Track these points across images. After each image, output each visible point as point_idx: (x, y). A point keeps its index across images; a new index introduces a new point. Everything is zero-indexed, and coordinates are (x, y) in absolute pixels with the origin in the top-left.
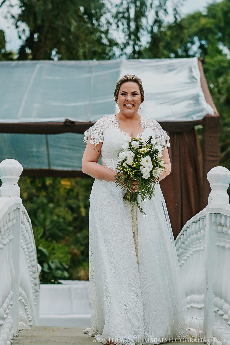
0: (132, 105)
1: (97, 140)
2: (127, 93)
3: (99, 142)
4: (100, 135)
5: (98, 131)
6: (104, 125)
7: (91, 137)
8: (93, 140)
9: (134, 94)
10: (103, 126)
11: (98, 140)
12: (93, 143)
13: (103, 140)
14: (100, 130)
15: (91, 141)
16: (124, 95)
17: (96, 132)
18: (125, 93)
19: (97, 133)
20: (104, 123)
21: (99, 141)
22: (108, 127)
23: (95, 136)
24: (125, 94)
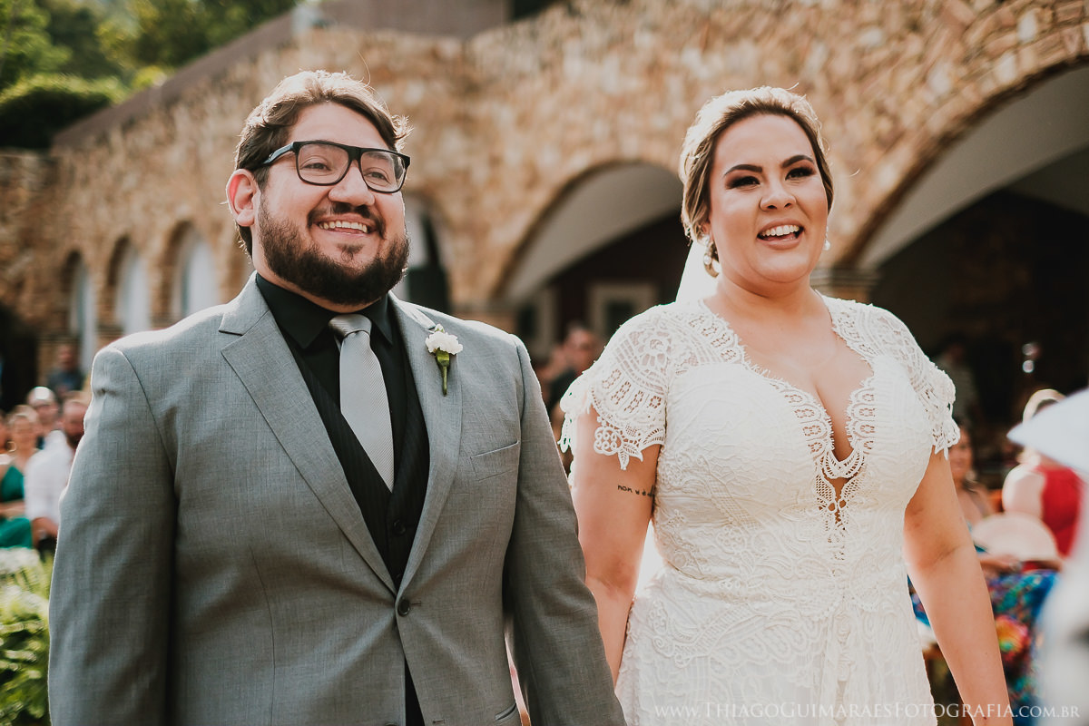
0: (796, 229)
1: (630, 438)
2: (759, 169)
3: (642, 447)
4: (644, 407)
5: (635, 389)
6: (662, 349)
7: (599, 419)
8: (610, 432)
9: (795, 170)
10: (661, 356)
11: (637, 438)
12: (609, 450)
13: (660, 434)
14: (644, 378)
15: (599, 440)
16: (748, 187)
17: (620, 394)
18: (747, 173)
19: (629, 397)
20: (664, 340)
21: (641, 443)
22: (692, 360)
23: (617, 414)
24: (746, 178)
